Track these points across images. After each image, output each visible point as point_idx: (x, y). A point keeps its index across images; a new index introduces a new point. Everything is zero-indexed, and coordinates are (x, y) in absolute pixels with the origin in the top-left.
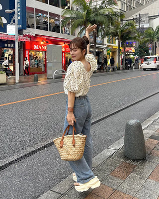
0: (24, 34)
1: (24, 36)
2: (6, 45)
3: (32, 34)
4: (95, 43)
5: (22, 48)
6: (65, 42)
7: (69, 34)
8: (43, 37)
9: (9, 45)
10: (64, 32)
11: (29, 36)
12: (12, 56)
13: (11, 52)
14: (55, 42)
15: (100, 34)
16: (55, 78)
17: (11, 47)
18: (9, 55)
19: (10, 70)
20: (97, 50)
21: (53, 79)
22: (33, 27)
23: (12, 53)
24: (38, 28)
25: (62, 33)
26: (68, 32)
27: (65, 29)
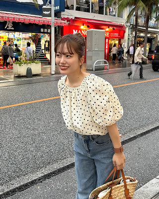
0: (62, 16)
1: (62, 19)
2: (42, 30)
3: (71, 17)
4: (147, 27)
5: (60, 33)
6: (109, 26)
7: (114, 16)
8: (83, 20)
9: (46, 30)
10: (108, 14)
11: (68, 20)
12: (48, 42)
13: (47, 37)
14: (97, 26)
15: (154, 15)
16: (95, 70)
17: (47, 33)
18: (46, 42)
19: (46, 58)
20: (149, 35)
21: (92, 70)
22: (73, 9)
23: (49, 39)
24: (78, 9)
25: (106, 14)
26: (114, 13)
27: (110, 10)
